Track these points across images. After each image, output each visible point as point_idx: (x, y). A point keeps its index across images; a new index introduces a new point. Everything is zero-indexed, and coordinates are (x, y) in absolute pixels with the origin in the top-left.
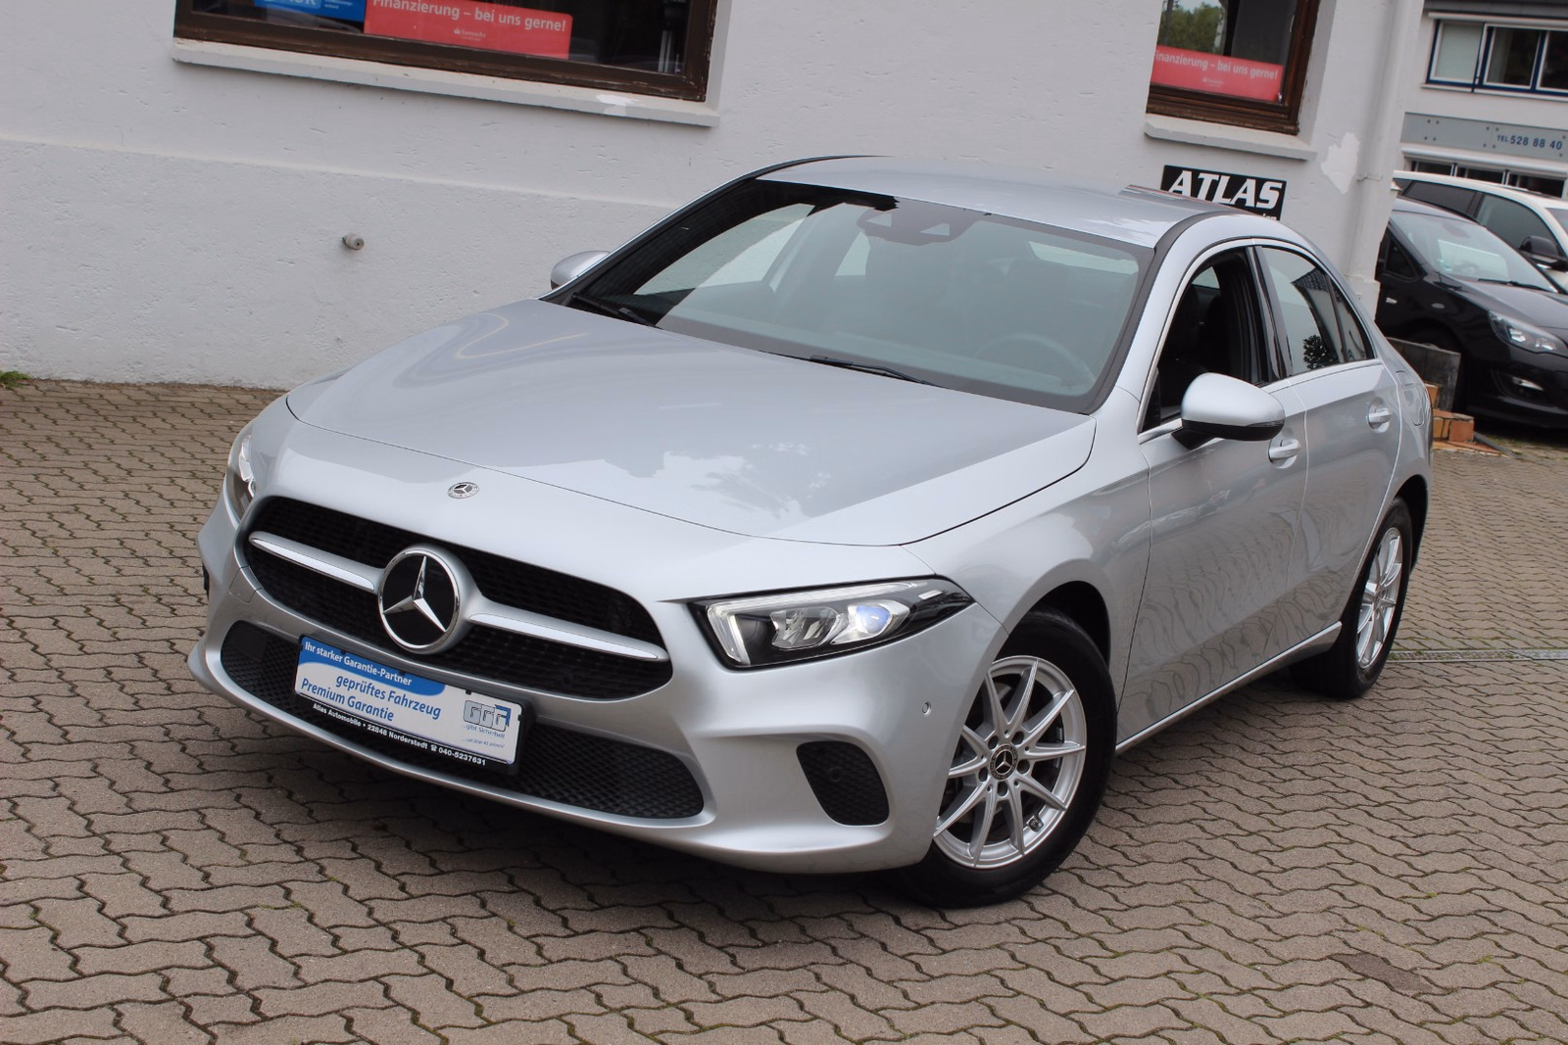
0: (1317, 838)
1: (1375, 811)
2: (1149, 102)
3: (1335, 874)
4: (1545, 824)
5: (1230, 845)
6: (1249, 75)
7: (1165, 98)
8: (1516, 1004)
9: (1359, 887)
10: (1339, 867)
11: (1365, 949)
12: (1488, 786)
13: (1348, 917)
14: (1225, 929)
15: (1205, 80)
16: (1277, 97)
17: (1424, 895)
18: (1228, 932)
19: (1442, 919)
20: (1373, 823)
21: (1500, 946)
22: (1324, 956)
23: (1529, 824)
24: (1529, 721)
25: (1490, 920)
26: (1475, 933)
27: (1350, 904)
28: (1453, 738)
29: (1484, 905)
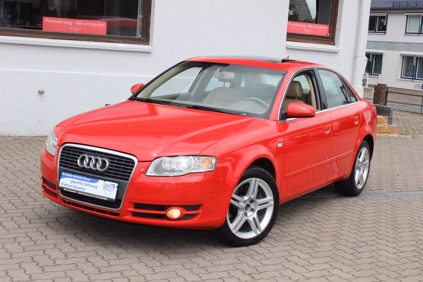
2: (287, 38)
6: (318, 28)
7: (291, 36)
15: (305, 31)
16: (328, 34)
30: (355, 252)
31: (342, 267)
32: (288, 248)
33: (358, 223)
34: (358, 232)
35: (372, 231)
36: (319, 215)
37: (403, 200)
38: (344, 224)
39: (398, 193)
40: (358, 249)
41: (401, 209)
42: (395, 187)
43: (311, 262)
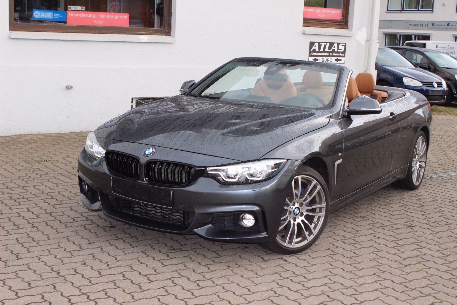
0: (368, 238)
1: (385, 228)
2: (303, 24)
3: (374, 248)
4: (437, 227)
5: (342, 243)
6: (332, 12)
7: (308, 22)
8: (431, 283)
9: (382, 252)
10: (375, 246)
11: (385, 271)
12: (419, 217)
13: (379, 261)
14: (342, 269)
15: (319, 15)
16: (341, 18)
17: (401, 252)
18: (343, 269)
19: (407, 259)
20: (385, 232)
21: (425, 266)
22: (372, 274)
23: (431, 227)
24: (430, 196)
25: (421, 258)
26: (417, 262)
27: (379, 257)
28: (408, 203)
29: (419, 253)
30: (432, 232)
31: (428, 246)
32: (371, 231)
33: (419, 205)
34: (425, 213)
35: (436, 212)
36: (379, 199)
37: (447, 181)
38: (407, 207)
39: (440, 175)
40: (433, 229)
41: (450, 190)
42: (433, 169)
43: (400, 244)
